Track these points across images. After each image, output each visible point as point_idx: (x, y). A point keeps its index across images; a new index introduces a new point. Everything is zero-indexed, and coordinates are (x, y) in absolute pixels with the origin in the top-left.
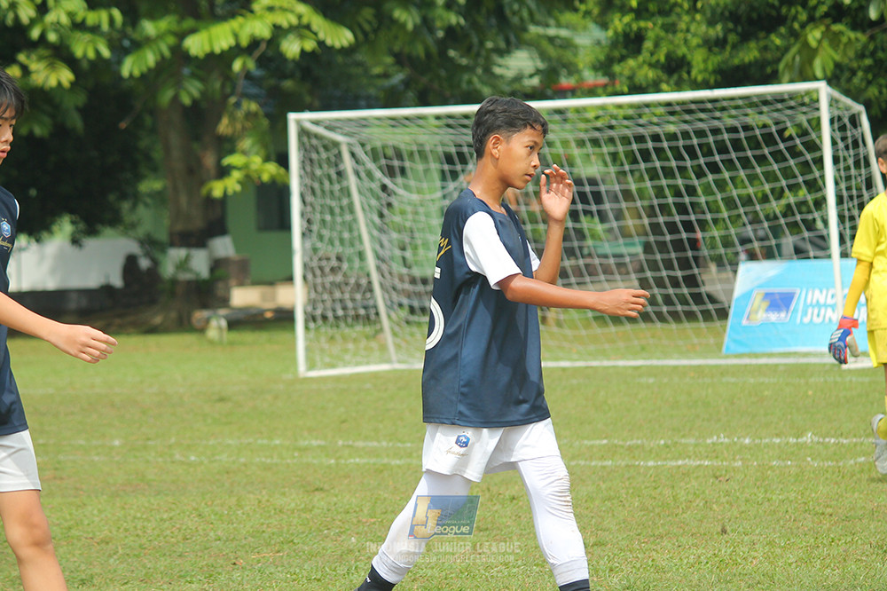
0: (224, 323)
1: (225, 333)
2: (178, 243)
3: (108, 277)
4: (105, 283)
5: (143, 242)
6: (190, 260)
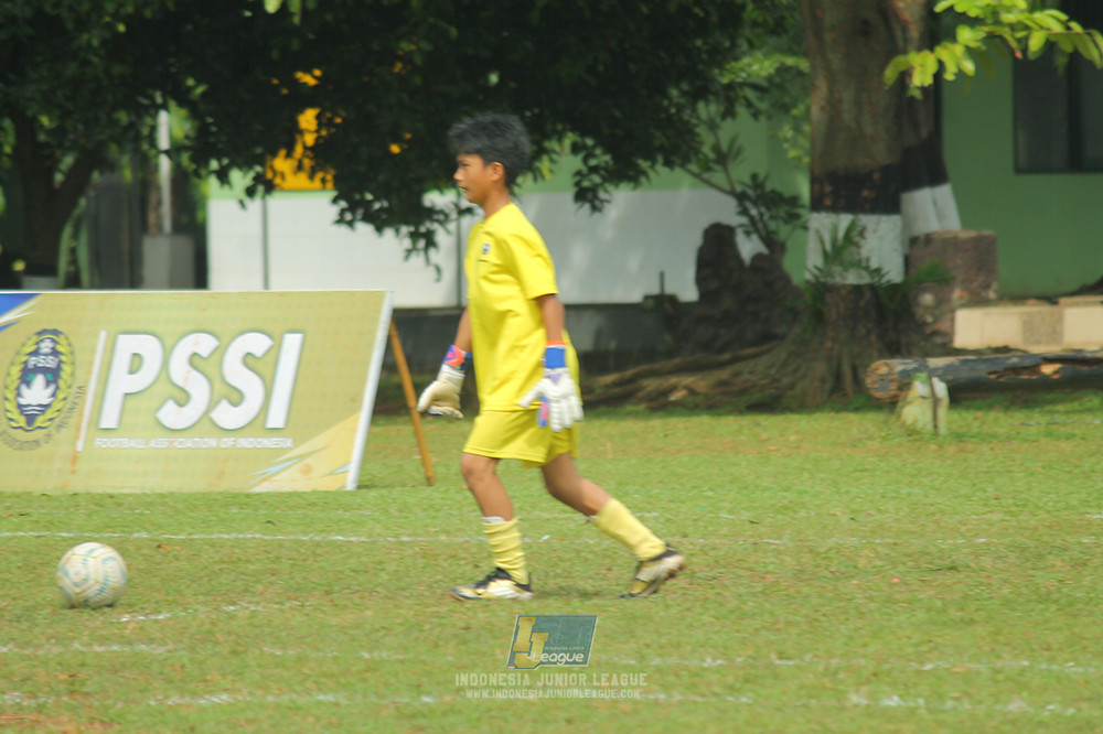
0: (941, 388)
1: (943, 411)
2: (828, 202)
3: (662, 275)
4: (655, 290)
5: (741, 198)
6: (857, 239)
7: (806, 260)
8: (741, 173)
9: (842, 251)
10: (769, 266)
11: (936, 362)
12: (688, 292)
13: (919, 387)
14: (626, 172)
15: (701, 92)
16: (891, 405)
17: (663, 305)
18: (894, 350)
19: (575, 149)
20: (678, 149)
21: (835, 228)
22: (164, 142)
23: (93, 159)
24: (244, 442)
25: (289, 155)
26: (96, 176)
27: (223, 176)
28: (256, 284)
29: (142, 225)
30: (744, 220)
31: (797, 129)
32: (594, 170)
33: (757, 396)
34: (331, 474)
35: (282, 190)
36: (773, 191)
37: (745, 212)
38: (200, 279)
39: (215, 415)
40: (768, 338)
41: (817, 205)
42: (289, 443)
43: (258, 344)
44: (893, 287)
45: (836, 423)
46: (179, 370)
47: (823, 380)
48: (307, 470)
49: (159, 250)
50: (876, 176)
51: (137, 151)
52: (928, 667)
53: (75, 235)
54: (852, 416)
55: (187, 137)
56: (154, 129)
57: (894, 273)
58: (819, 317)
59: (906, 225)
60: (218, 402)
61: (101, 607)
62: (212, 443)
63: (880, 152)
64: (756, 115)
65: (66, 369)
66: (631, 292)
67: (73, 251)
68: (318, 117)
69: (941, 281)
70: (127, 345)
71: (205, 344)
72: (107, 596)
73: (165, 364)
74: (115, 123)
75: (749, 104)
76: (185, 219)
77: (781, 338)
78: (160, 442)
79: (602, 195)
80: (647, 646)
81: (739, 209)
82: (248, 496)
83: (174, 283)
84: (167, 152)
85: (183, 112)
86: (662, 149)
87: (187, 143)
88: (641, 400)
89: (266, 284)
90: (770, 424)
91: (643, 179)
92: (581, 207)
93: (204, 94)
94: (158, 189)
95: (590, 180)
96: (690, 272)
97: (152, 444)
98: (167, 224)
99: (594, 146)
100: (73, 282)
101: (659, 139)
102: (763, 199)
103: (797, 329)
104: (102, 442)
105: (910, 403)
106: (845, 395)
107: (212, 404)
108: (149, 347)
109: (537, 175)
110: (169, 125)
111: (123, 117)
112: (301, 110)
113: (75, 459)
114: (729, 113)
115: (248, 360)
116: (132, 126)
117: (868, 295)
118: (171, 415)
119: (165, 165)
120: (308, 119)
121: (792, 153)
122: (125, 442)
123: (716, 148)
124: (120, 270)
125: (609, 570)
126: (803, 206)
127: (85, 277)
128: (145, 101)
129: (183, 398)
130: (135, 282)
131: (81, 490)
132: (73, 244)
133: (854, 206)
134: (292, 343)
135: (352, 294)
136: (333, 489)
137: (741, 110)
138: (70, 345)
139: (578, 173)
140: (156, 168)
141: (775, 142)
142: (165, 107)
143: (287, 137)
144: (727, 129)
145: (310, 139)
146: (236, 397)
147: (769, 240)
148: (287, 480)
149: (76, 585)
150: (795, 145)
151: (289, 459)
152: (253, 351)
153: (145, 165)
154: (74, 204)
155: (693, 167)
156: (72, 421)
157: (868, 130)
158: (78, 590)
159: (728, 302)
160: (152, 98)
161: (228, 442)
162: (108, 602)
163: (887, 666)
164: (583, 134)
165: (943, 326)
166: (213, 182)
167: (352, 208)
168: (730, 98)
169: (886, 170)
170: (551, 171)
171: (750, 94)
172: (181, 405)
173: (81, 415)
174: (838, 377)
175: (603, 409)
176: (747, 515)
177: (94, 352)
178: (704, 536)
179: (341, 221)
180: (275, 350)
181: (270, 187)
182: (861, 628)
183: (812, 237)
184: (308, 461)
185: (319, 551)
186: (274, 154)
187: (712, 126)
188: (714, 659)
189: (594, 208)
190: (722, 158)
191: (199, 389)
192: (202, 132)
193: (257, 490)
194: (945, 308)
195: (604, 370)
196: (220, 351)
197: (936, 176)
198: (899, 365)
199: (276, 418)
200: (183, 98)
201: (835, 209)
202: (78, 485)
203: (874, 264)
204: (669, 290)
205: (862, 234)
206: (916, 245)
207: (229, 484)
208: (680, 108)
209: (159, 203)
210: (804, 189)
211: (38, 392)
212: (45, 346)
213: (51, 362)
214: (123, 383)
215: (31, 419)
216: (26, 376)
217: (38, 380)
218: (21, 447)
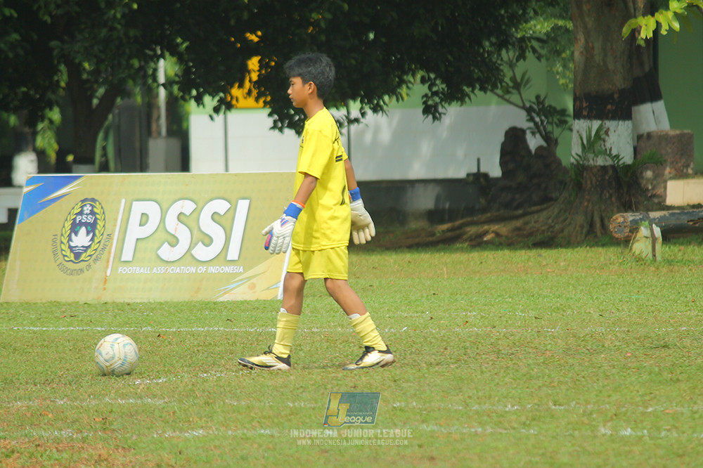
0: (657, 231)
1: (658, 246)
2: (585, 113)
3: (479, 160)
4: (475, 170)
5: (529, 110)
6: (603, 136)
7: (571, 150)
8: (529, 95)
9: (593, 144)
10: (547, 153)
11: (655, 215)
12: (495, 171)
13: (644, 231)
14: (455, 94)
15: (503, 43)
16: (626, 242)
17: (479, 180)
18: (627, 207)
19: (423, 81)
20: (489, 80)
21: (590, 129)
22: (162, 79)
23: (118, 89)
24: (213, 269)
25: (241, 86)
26: (119, 100)
27: (199, 100)
28: (221, 169)
29: (148, 132)
30: (531, 125)
31: (565, 66)
32: (435, 94)
33: (539, 238)
34: (268, 289)
35: (237, 108)
36: (550, 106)
37: (531, 119)
38: (185, 166)
39: (193, 252)
40: (546, 200)
41: (578, 115)
42: (241, 270)
43: (221, 206)
44: (627, 167)
45: (590, 254)
46: (172, 223)
47: (582, 227)
48: (253, 287)
49: (158, 147)
50: (616, 96)
51: (145, 84)
52: (650, 410)
53: (106, 138)
54: (600, 249)
55: (176, 75)
56: (155, 70)
57: (627, 158)
58: (579, 186)
59: (635, 127)
60: (196, 244)
61: (122, 375)
62: (193, 270)
63: (618, 81)
64: (539, 58)
65: (100, 223)
66: (459, 172)
67: (104, 148)
68: (260, 62)
69: (658, 163)
70: (139, 208)
71: (188, 207)
72: (127, 367)
73: (163, 220)
74: (132, 66)
75: (534, 51)
76: (175, 127)
77: (556, 200)
78: (160, 270)
79: (440, 109)
80: (470, 397)
81: (529, 118)
82: (215, 303)
83: (168, 168)
84: (163, 85)
85: (174, 59)
86: (479, 80)
87: (177, 79)
88: (466, 240)
89: (227, 169)
90: (548, 255)
91: (467, 99)
92: (427, 117)
93: (187, 47)
94: (158, 108)
95: (433, 100)
96: (497, 158)
97: (155, 270)
98: (164, 131)
99: (435, 79)
100: (104, 168)
101: (477, 73)
102: (543, 111)
103: (565, 194)
104: (122, 269)
105: (638, 241)
106: (596, 236)
107: (192, 244)
108: (152, 209)
109: (399, 97)
110: (165, 68)
111: (136, 63)
112: (250, 57)
113: (106, 279)
114: (522, 56)
115: (215, 217)
116: (141, 68)
117: (611, 172)
118: (166, 252)
119: (162, 92)
120: (254, 63)
121: (562, 81)
122: (137, 270)
123: (513, 79)
124: (133, 160)
125: (446, 349)
126: (569, 116)
127: (112, 164)
128: (151, 53)
129: (174, 242)
130: (143, 167)
131: (109, 300)
132: (104, 144)
133: (602, 116)
134: (243, 206)
135: (281, 174)
136: (269, 299)
137: (529, 55)
138: (102, 208)
139: (426, 95)
140: (157, 95)
141: (551, 74)
142: (162, 56)
143: (239, 75)
144: (521, 67)
145: (255, 77)
146: (207, 241)
147: (547, 137)
148: (240, 293)
149: (106, 361)
150: (564, 76)
151: (241, 280)
152: (217, 211)
153: (150, 93)
154: (106, 118)
155: (499, 91)
156: (104, 257)
157: (611, 66)
158: (108, 364)
159: (521, 178)
160: (154, 50)
161: (202, 269)
162: (127, 371)
163: (624, 409)
164: (428, 71)
165: (659, 191)
166: (193, 103)
167: (281, 120)
168: (522, 46)
169: (622, 92)
170: (408, 95)
171: (535, 44)
172: (172, 246)
173: (110, 253)
174: (592, 225)
175: (441, 246)
176: (533, 314)
177: (118, 213)
178: (505, 327)
179: (274, 127)
180: (233, 210)
181: (229, 106)
182: (607, 385)
183: (575, 135)
184: (254, 281)
185: (260, 338)
186: (232, 86)
187: (511, 66)
188: (513, 406)
189: (435, 118)
190: (517, 86)
191: (184, 235)
192: (187, 72)
193: (221, 299)
194: (660, 180)
195: (442, 221)
196: (197, 212)
197: (655, 96)
198: (630, 216)
199: (233, 253)
200: (174, 50)
201: (590, 117)
202: (107, 297)
203: (614, 152)
204: (483, 170)
205: (607, 133)
206: (641, 140)
207: (203, 296)
208: (490, 53)
209: (159, 117)
210: (570, 106)
211: (81, 239)
212: (87, 209)
213: (90, 219)
214: (135, 231)
215: (77, 256)
216: (75, 228)
217: (83, 230)
218: (72, 273)
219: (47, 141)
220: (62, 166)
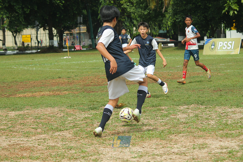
22: (222, 26)
23: (217, 28)
25: (233, 27)
26: (217, 29)
27: (227, 29)
28: (230, 38)
29: (221, 33)
34: (237, 53)
38: (225, 37)
42: (233, 50)
48: (235, 52)
49: (222, 35)
51: (220, 27)
53: (216, 34)
62: (227, 50)
67: (215, 36)
70: (220, 43)
71: (226, 42)
73: (223, 44)
76: (224, 33)
78: (223, 50)
83: (223, 38)
85: (224, 24)
87: (224, 26)
93: (226, 22)
104: (218, 51)
107: (227, 47)
108: (222, 43)
113: (216, 52)
116: (220, 25)
119: (223, 28)
120: (234, 24)
122: (220, 51)
124: (219, 37)
127: (216, 37)
128: (221, 23)
129: (225, 47)
130: (220, 38)
132: (216, 35)
135: (238, 38)
151: (233, 52)
153: (221, 29)
154: (216, 32)
156: (216, 49)
166: (226, 29)
172: (224, 47)
177: (217, 43)
179: (237, 32)
181: (231, 30)
186: (231, 27)
191: (226, 46)
192: (226, 25)
193: (231, 54)
196: (228, 43)
200: (224, 22)
202: (216, 54)
207: (228, 54)
209: (222, 31)
211: (213, 47)
212: (213, 43)
213: (214, 44)
214: (220, 46)
215: (212, 49)
216: (212, 45)
217: (213, 46)
218: (212, 51)
219: (208, 35)
220: (210, 38)
